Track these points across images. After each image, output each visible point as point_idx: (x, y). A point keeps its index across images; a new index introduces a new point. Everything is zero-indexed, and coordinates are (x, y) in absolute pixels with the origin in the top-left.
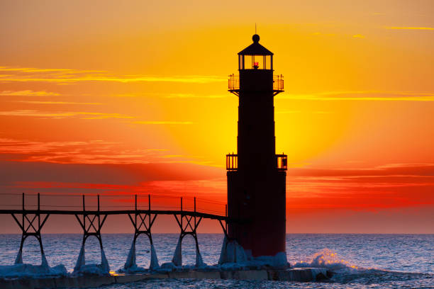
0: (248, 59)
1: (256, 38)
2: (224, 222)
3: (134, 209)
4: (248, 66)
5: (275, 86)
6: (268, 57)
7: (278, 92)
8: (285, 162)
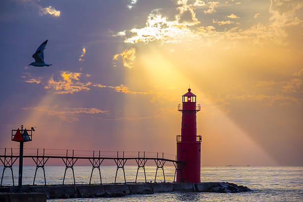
0: (186, 98)
1: (189, 90)
2: (175, 163)
3: (138, 157)
4: (186, 101)
5: (197, 109)
6: (194, 97)
7: (198, 111)
8: (200, 139)
